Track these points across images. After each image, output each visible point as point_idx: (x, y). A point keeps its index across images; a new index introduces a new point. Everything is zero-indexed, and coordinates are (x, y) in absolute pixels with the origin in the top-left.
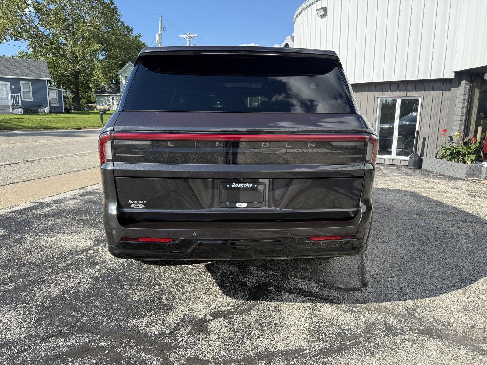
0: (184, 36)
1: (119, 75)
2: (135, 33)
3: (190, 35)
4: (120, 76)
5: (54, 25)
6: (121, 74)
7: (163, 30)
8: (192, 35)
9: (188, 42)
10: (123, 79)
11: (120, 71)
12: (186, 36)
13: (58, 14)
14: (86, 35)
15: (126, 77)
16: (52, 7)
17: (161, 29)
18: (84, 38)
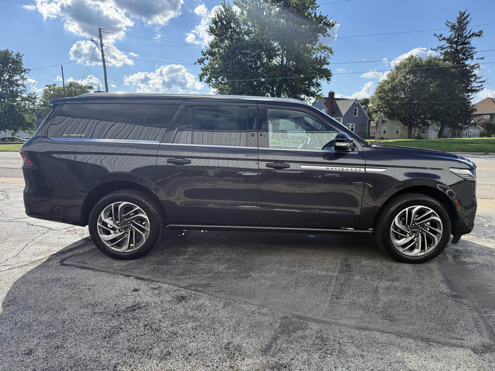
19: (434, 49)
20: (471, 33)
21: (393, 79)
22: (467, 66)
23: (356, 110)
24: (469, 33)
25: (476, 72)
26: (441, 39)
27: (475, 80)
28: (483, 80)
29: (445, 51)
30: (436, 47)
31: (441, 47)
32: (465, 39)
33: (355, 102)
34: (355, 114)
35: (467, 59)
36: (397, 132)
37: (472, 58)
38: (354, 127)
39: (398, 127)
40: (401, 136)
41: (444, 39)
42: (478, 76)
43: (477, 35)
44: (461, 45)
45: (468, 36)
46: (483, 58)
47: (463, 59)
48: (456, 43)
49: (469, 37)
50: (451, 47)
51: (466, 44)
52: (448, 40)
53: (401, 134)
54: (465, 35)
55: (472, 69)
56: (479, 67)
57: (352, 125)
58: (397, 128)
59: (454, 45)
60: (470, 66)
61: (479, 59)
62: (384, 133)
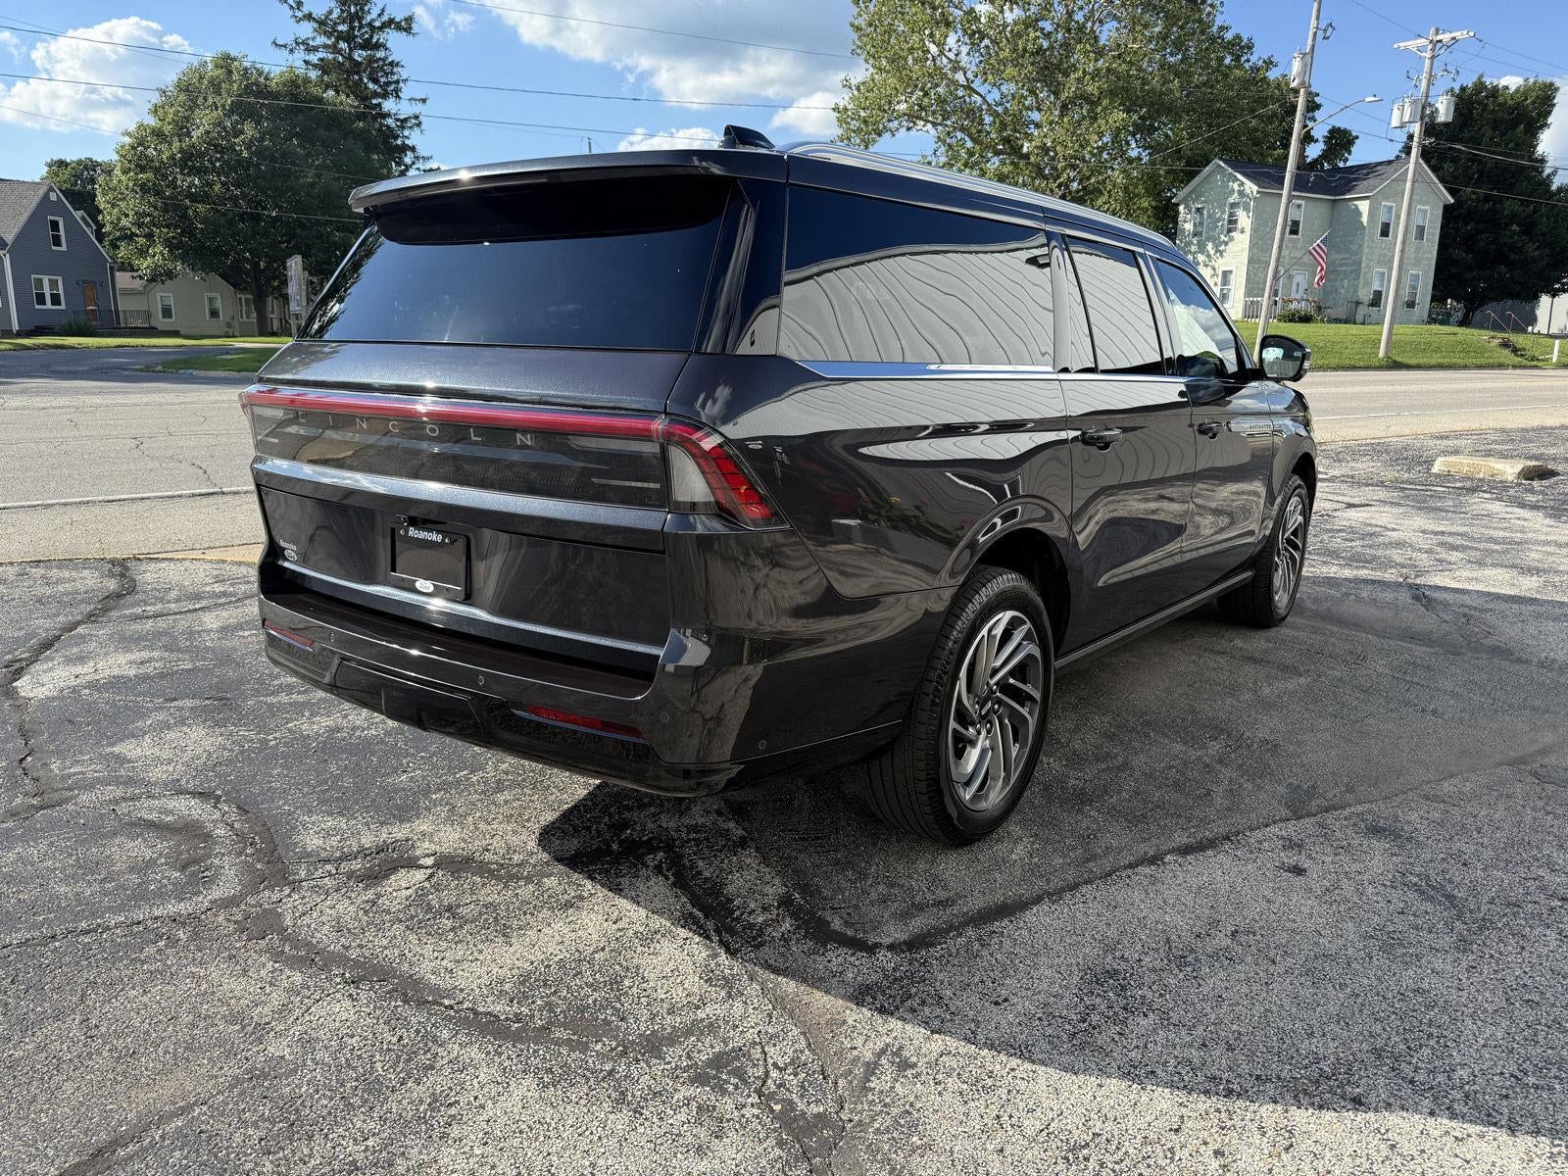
0: (1413, 44)
1: (1177, 205)
2: (1256, 58)
3: (1439, 38)
4: (1181, 208)
5: (1007, 71)
6: (1185, 201)
7: (1320, 34)
8: (1446, 37)
9: (1427, 62)
10: (1189, 216)
11: (1182, 194)
12: (1422, 42)
13: (1021, 37)
14: (1089, 89)
15: (1198, 210)
16: (1012, 15)
17: (1315, 34)
18: (1087, 99)
19: (285, 46)
20: (385, 18)
21: (182, 128)
22: (388, 115)
23: (55, 225)
24: (379, 15)
25: (413, 138)
26: (299, 14)
27: (413, 163)
28: (435, 166)
29: (322, 60)
30: (289, 40)
31: (303, 43)
32: (373, 32)
33: (47, 195)
34: (57, 241)
35: (385, 95)
36: (214, 314)
37: (397, 93)
38: (61, 291)
39: (214, 295)
40: (229, 325)
41: (309, 17)
42: (422, 151)
43: (399, 27)
44: (363, 47)
45: (377, 24)
46: (424, 101)
47: (376, 95)
48: (348, 37)
49: (381, 28)
50: (335, 49)
51: (378, 46)
52: (322, 23)
53: (228, 319)
54: (369, 18)
55: (403, 128)
56: (419, 125)
57: (53, 284)
58: (211, 300)
59: (343, 45)
60: (397, 120)
61: (415, 100)
62: (164, 317)
